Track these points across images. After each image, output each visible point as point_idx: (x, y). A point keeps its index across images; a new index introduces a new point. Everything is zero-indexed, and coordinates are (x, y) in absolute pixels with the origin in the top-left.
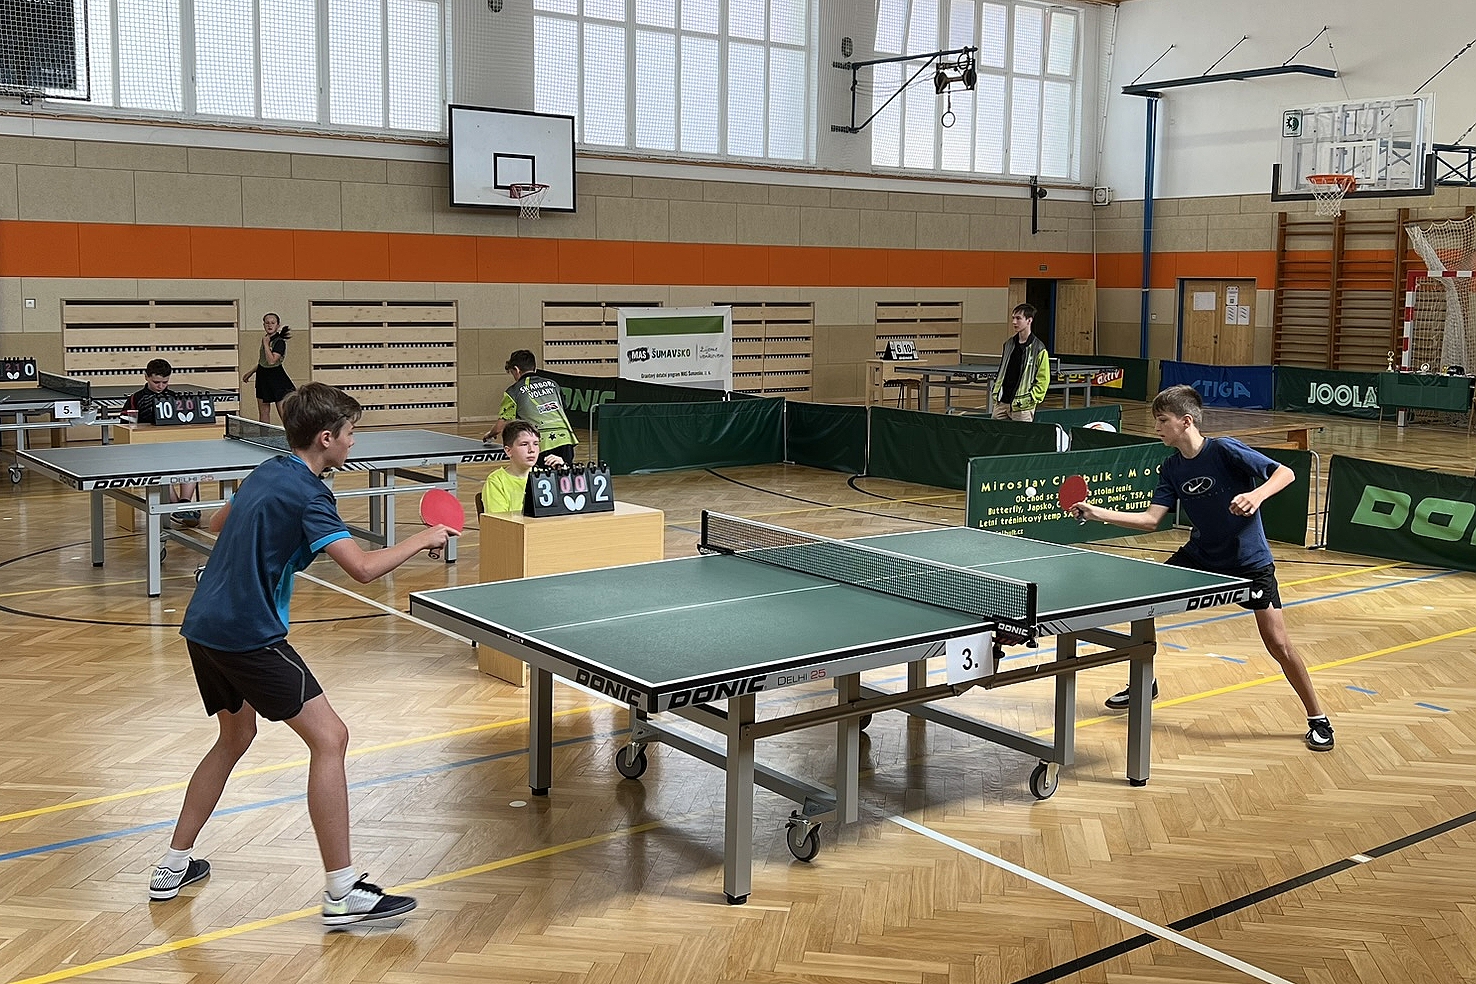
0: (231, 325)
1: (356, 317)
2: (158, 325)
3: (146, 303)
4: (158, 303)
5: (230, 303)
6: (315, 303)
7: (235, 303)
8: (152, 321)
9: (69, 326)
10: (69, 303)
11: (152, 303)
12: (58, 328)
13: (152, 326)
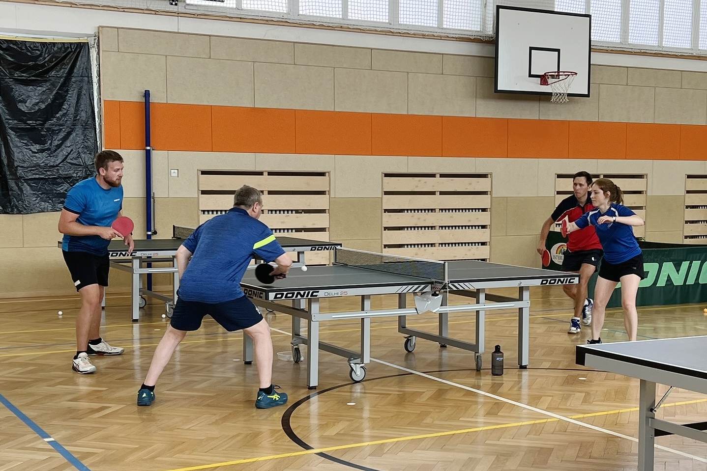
0: (323, 193)
1: (417, 187)
2: (270, 193)
3: (261, 173)
4: (270, 174)
5: (322, 174)
6: (387, 175)
7: (327, 174)
8: (266, 189)
9: (204, 192)
10: (203, 173)
11: (266, 174)
12: (195, 194)
13: (266, 193)
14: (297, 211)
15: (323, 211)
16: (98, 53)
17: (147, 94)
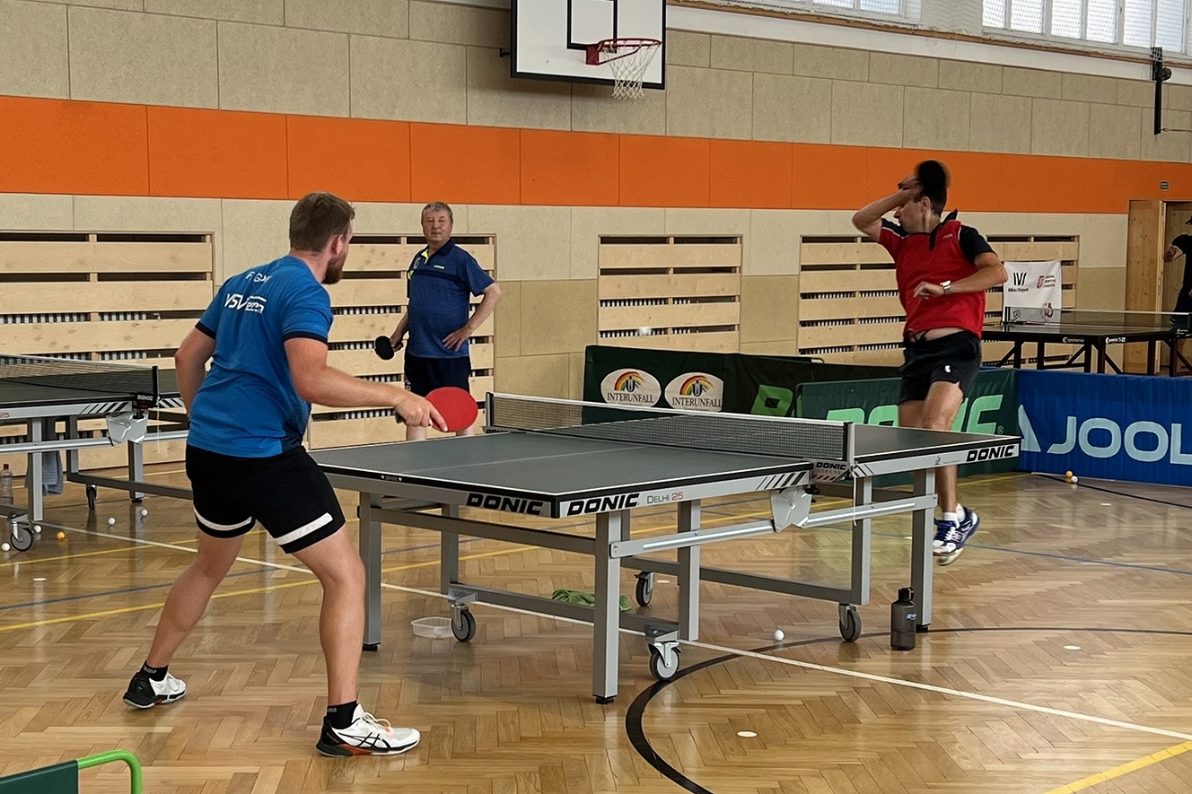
0: (202, 276)
1: (368, 262)
2: (103, 277)
3: (83, 237)
4: (103, 238)
5: (197, 238)
7: (208, 238)
8: (93, 269)
11: (93, 238)
13: (94, 277)
14: (150, 315)
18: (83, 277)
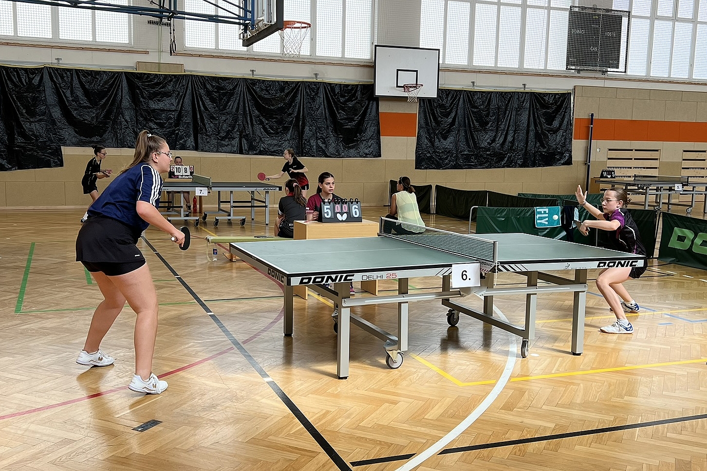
0: (657, 159)
1: (697, 157)
3: (632, 150)
4: (636, 150)
5: (657, 151)
6: (684, 151)
9: (609, 159)
10: (610, 150)
11: (634, 150)
12: (606, 159)
13: (633, 159)
14: (644, 168)
15: (656, 168)
16: (574, 98)
17: (592, 115)
18: (631, 159)
